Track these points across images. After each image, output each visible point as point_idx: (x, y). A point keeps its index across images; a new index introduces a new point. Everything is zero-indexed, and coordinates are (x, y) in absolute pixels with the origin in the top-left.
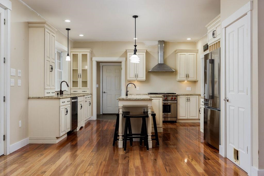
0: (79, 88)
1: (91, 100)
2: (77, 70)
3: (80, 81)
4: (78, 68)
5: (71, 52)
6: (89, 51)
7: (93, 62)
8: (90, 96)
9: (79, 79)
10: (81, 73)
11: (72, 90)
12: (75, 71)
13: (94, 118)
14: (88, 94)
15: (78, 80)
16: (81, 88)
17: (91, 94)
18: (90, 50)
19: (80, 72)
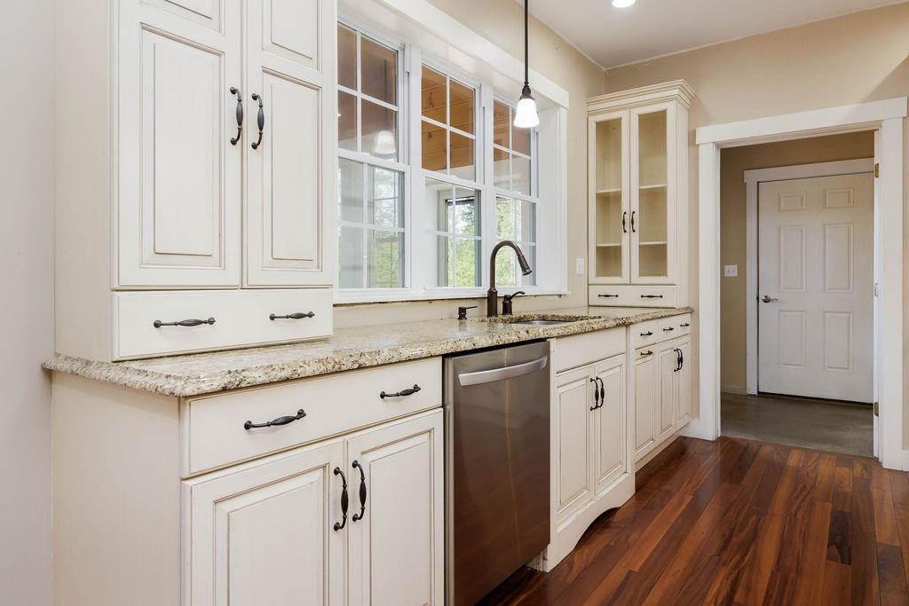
0: (625, 278)
1: (688, 339)
2: (618, 196)
3: (630, 246)
4: (621, 187)
5: (589, 115)
6: (676, 91)
7: (702, 149)
8: (686, 318)
9: (625, 237)
10: (635, 207)
11: (595, 291)
12: (608, 202)
13: (707, 426)
14: (669, 312)
15: (620, 241)
16: (636, 279)
17: (690, 311)
18: (682, 88)
19: (631, 202)
